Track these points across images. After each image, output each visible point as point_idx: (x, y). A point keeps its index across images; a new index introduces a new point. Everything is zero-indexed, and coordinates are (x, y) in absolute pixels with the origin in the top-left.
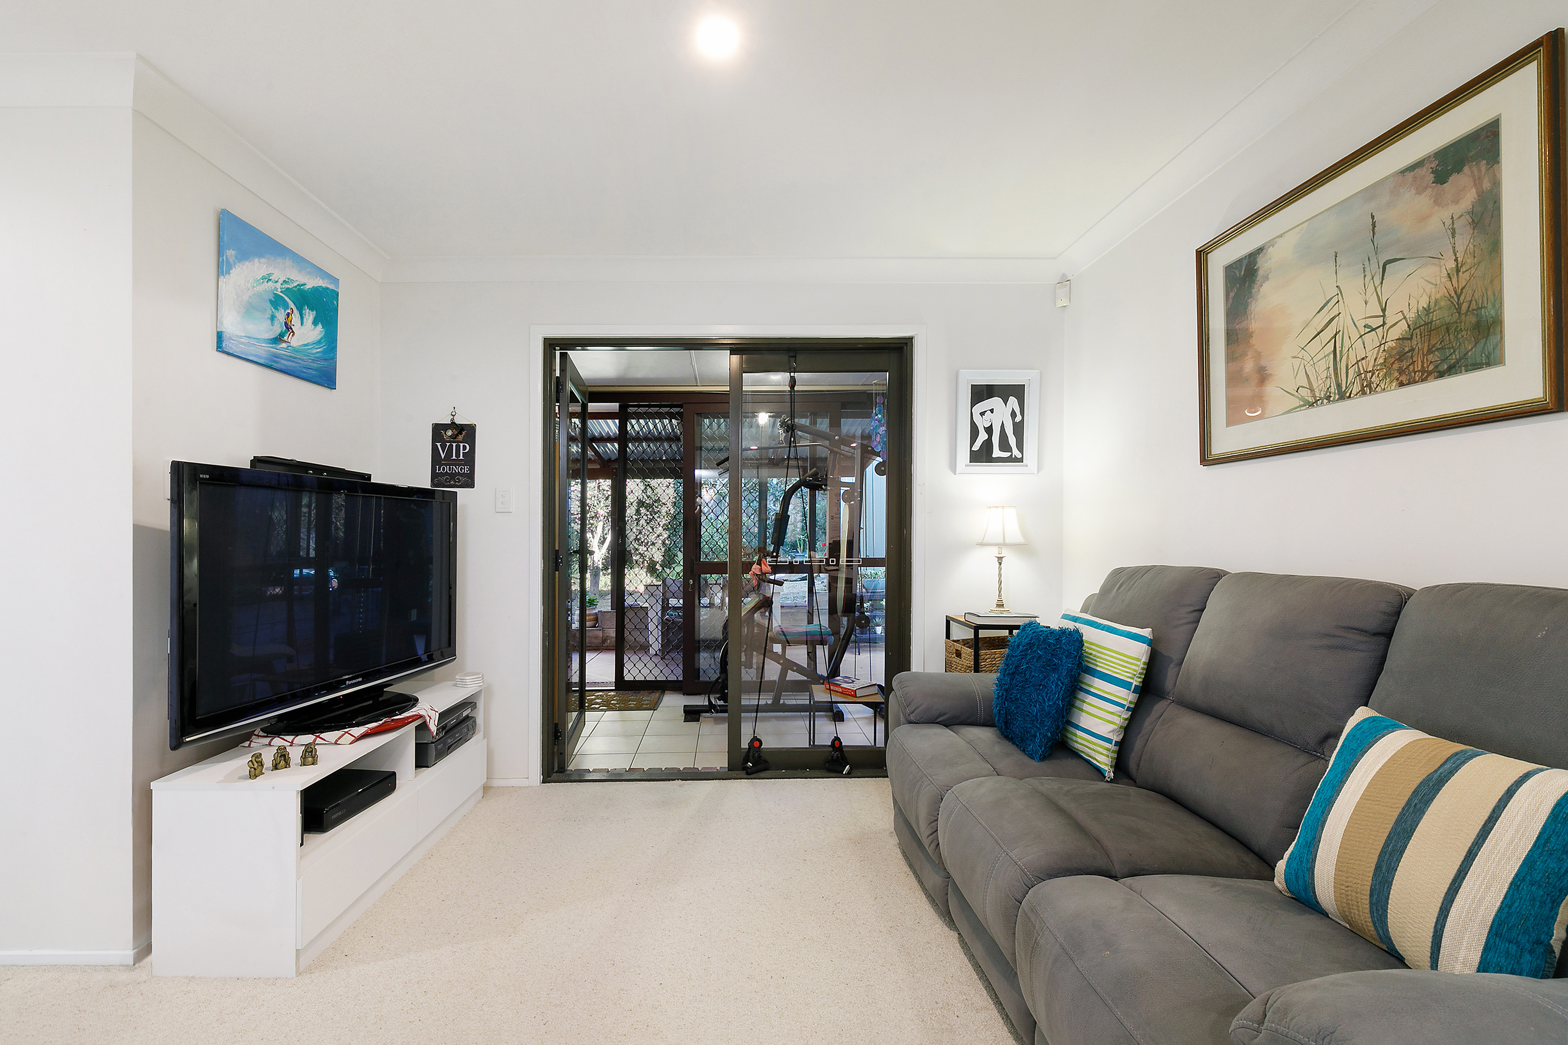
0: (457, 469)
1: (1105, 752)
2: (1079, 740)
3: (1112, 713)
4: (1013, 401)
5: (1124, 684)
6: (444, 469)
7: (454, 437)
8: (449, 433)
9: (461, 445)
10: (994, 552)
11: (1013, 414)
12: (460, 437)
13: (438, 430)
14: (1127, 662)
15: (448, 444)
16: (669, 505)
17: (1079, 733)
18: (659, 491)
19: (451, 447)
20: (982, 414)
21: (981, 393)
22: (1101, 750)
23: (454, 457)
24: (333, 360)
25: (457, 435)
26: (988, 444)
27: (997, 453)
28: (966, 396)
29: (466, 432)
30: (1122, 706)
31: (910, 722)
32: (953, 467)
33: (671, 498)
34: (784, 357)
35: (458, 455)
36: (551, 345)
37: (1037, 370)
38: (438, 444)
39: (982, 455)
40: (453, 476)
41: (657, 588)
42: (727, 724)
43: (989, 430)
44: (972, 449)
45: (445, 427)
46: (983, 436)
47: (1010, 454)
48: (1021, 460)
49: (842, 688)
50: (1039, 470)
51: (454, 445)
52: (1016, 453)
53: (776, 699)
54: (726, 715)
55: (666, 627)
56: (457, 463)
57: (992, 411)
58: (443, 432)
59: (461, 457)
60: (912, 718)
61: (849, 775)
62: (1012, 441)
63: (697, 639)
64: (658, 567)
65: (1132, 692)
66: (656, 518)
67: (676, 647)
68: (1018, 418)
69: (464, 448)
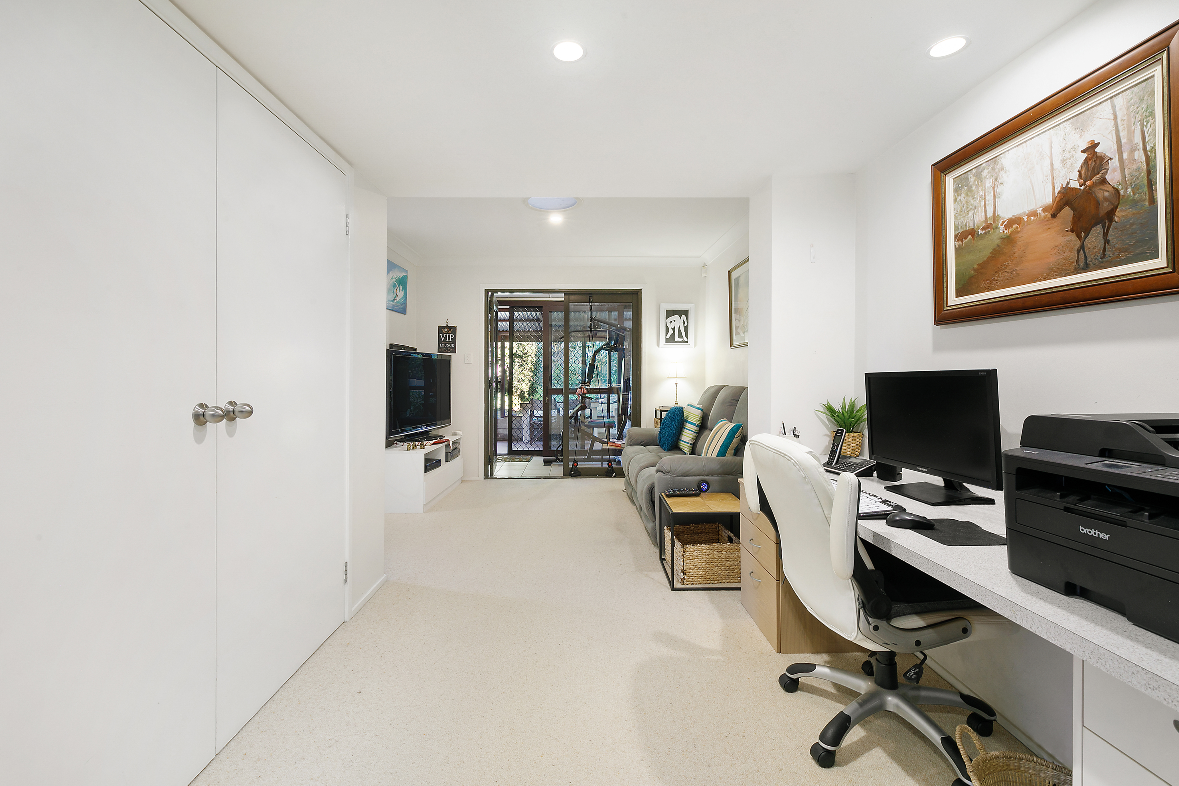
0: (449, 345)
1: (687, 447)
2: (681, 445)
3: (690, 434)
4: (683, 316)
5: (694, 424)
6: (443, 345)
7: (447, 332)
8: (446, 330)
9: (451, 335)
10: (674, 381)
11: (684, 323)
12: (450, 332)
13: (441, 328)
14: (695, 417)
15: (445, 335)
16: (533, 356)
17: (681, 442)
18: (527, 348)
19: (446, 335)
20: (671, 322)
21: (670, 313)
22: (686, 446)
23: (447, 340)
24: (406, 303)
25: (449, 331)
26: (673, 335)
27: (677, 339)
28: (663, 315)
29: (452, 330)
30: (693, 431)
31: (631, 445)
32: (658, 345)
33: (534, 351)
34: (586, 297)
35: (449, 339)
36: (487, 291)
37: (693, 303)
38: (441, 335)
39: (671, 340)
40: (447, 348)
41: (527, 405)
42: (563, 467)
43: (674, 329)
44: (667, 337)
45: (444, 327)
46: (671, 332)
47: (682, 339)
48: (687, 342)
49: (615, 444)
50: (695, 346)
51: (448, 335)
52: (685, 339)
53: (589, 457)
54: (563, 463)
55: (532, 426)
56: (449, 342)
57: (675, 321)
58: (443, 330)
59: (450, 340)
60: (631, 443)
61: (615, 477)
62: (683, 334)
63: (550, 433)
64: (526, 395)
65: (697, 427)
66: (525, 364)
67: (539, 440)
68: (686, 324)
69: (452, 336)
